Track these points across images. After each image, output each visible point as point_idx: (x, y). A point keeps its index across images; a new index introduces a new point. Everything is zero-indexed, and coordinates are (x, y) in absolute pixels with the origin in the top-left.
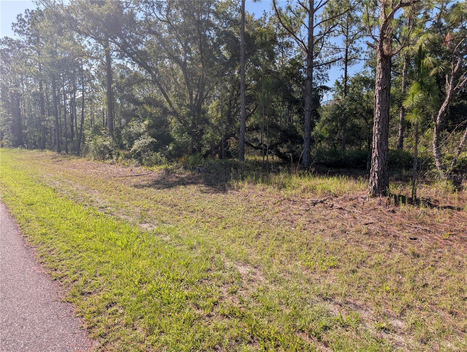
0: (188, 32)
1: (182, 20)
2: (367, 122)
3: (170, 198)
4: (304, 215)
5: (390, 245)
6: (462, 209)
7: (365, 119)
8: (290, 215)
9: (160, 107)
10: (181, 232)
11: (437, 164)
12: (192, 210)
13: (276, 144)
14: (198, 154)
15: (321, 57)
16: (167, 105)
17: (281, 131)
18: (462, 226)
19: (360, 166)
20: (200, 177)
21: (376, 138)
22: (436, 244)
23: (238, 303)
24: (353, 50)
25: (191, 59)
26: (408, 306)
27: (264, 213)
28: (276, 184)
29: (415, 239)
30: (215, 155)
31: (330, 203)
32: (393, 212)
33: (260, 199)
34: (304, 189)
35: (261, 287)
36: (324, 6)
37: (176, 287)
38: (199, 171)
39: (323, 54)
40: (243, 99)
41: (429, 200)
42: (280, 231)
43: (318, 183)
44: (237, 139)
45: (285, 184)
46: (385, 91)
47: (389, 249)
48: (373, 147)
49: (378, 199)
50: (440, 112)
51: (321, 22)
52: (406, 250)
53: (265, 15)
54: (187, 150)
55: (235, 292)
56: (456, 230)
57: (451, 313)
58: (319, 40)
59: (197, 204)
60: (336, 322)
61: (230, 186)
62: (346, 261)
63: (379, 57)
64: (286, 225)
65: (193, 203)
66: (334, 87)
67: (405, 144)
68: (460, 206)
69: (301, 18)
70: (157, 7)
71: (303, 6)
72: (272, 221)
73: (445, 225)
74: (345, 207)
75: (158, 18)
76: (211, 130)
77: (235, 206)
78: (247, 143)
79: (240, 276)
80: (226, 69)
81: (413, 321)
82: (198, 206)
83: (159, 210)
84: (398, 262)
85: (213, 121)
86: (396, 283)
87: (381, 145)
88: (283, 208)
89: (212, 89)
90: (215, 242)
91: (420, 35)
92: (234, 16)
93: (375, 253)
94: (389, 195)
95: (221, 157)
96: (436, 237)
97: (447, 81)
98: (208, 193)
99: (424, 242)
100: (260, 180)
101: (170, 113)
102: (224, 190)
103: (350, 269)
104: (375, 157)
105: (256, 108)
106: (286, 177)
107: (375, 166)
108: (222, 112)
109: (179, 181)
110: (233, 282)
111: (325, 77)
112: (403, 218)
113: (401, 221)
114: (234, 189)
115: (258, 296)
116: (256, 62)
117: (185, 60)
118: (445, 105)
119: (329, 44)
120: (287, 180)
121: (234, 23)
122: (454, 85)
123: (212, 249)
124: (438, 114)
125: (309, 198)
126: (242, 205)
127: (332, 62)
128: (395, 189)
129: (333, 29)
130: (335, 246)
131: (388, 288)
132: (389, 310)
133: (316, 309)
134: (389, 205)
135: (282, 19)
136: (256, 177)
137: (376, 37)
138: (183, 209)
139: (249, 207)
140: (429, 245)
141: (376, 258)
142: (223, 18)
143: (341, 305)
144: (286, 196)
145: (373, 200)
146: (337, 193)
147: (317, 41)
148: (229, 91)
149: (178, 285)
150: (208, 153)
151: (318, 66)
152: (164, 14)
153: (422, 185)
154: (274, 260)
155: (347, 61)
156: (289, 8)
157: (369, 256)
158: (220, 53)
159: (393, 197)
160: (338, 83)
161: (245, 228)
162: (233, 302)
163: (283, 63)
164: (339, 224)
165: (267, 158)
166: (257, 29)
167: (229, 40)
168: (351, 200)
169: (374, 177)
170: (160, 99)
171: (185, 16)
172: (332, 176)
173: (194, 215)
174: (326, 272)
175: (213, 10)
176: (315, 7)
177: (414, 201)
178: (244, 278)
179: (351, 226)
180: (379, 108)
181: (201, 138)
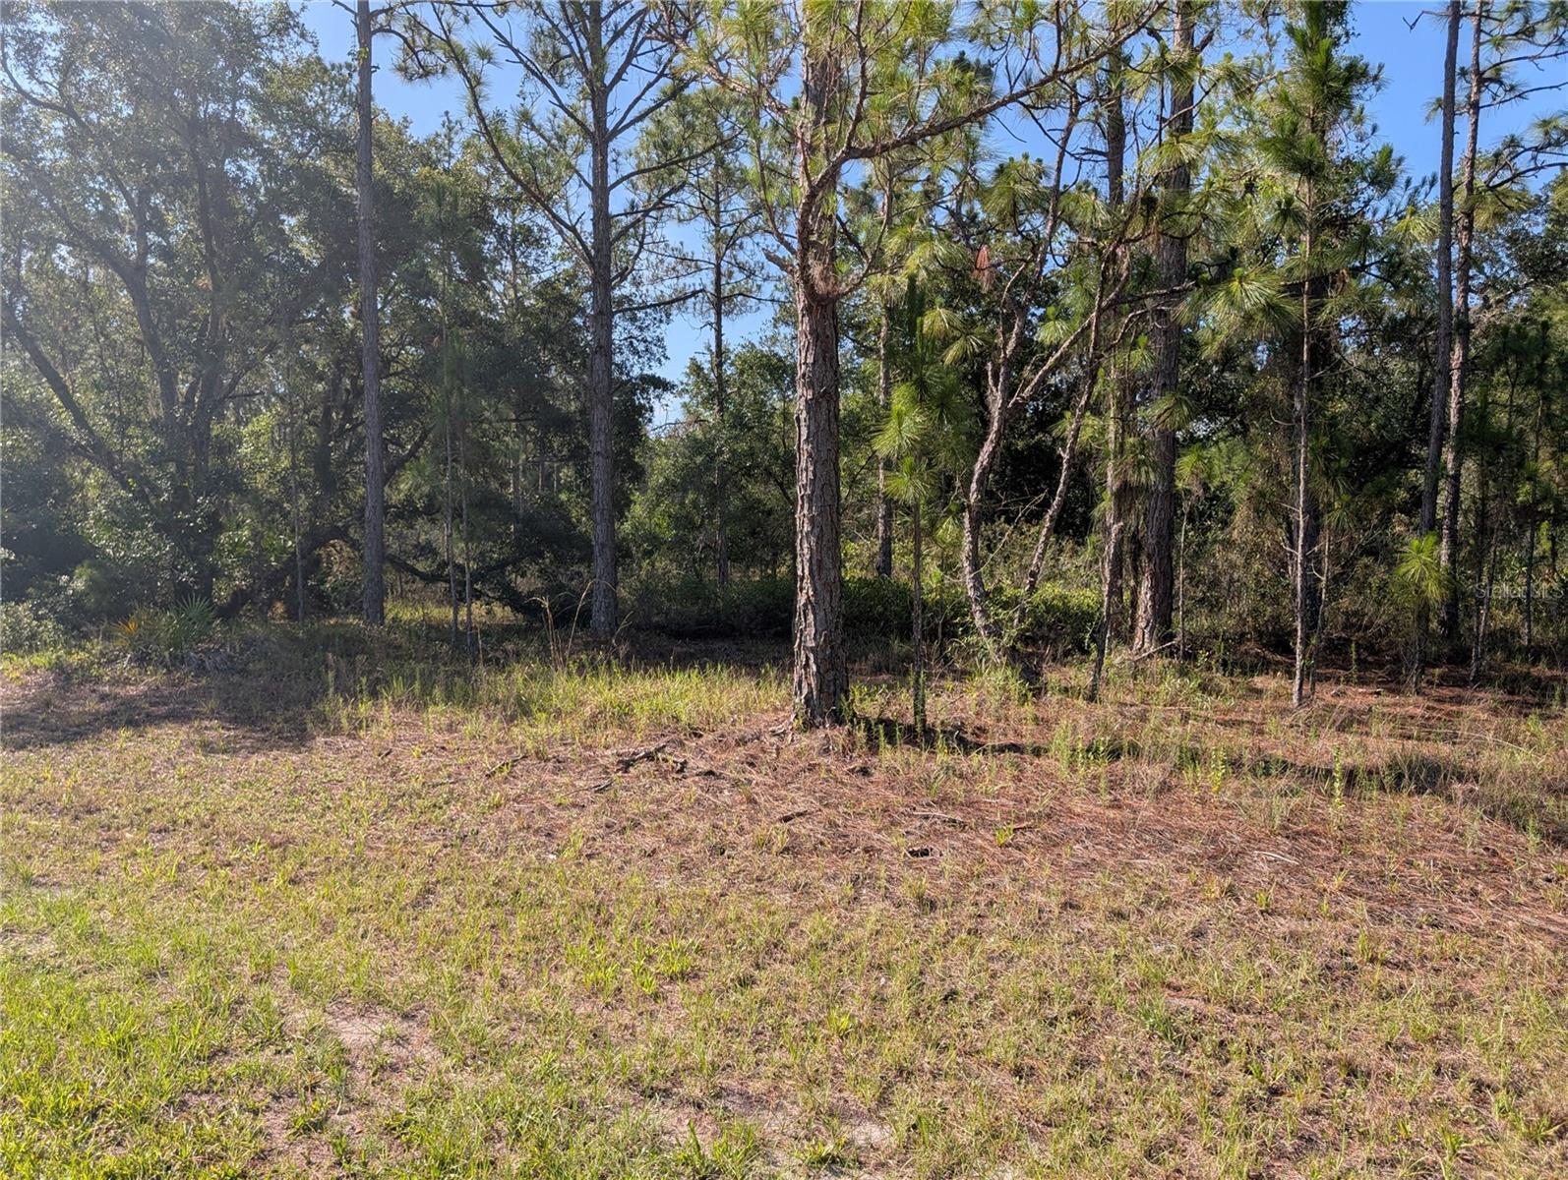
0: (151, 157)
1: (127, 111)
2: (785, 494)
3: (70, 782)
4: (592, 808)
5: (855, 881)
6: (1046, 751)
7: (781, 485)
8: (543, 810)
9: (33, 426)
10: (107, 915)
11: (979, 621)
12: (164, 823)
13: (501, 565)
14: (200, 605)
15: (637, 284)
16: (66, 420)
17: (516, 519)
18: (1046, 801)
19: (772, 631)
20: (205, 694)
21: (806, 545)
22: (981, 862)
23: (327, 1163)
24: (736, 269)
25: (167, 254)
26: (901, 1071)
27: (452, 810)
28: (497, 702)
29: (925, 853)
30: (270, 605)
31: (674, 757)
32: (865, 772)
33: (436, 762)
34: (594, 716)
35: (423, 1089)
36: (639, 125)
37: (68, 1143)
38: (201, 669)
39: (647, 274)
40: (374, 408)
41: (960, 728)
42: (506, 873)
43: (640, 692)
44: (354, 545)
45: (530, 701)
46: (824, 404)
47: (851, 893)
48: (799, 573)
49: (821, 734)
50: (977, 468)
51: (632, 174)
52: (900, 891)
53: (450, 129)
54: (153, 591)
55: (319, 1126)
56: (1030, 815)
57: (1017, 1072)
58: (627, 228)
59: (186, 797)
60: (680, 1168)
61: (325, 721)
62: (723, 949)
63: (802, 298)
64: (528, 849)
65: (171, 794)
66: (685, 380)
67: (898, 562)
68: (1042, 743)
69: (570, 152)
70: (17, 52)
71: (571, 115)
72: (479, 836)
73: (1004, 801)
74: (724, 767)
75: (20, 90)
76: (254, 514)
77: (339, 792)
78: (392, 559)
79: (344, 1058)
80: (308, 300)
81: (914, 1119)
82: (187, 804)
83: (17, 832)
84: (877, 932)
85: (260, 480)
86: (870, 1002)
87: (820, 568)
88: (520, 786)
89: (252, 365)
90: (251, 937)
91: (910, 242)
92: (337, 119)
93: (810, 911)
94: (852, 721)
95: (291, 614)
96: (979, 841)
97: (991, 382)
98: (235, 752)
99: (948, 861)
100: (437, 692)
101: (78, 450)
102: (299, 738)
103: (731, 976)
104: (805, 605)
105: (423, 439)
106: (532, 677)
107: (807, 631)
108: (294, 451)
109: (114, 713)
110: (314, 1087)
111: (655, 349)
112: (892, 788)
113: (885, 799)
114: (338, 731)
115: (406, 1125)
116: (420, 285)
117: (142, 256)
118: (988, 448)
119: (662, 245)
120: (535, 687)
121: (334, 142)
122: (1010, 391)
123: (236, 969)
124: (972, 473)
125: (609, 745)
126: (369, 788)
127: (677, 300)
128: (868, 701)
129: (673, 197)
130: (688, 902)
131: (844, 1022)
132: (845, 1094)
133: (618, 1132)
134: (852, 751)
135: (501, 149)
136: (423, 685)
137: (790, 240)
138: (126, 822)
139: (396, 793)
140: (960, 868)
141: (814, 925)
142: (290, 120)
143: (699, 1106)
144: (529, 745)
145: (804, 740)
146: (697, 722)
147: (624, 233)
148: (320, 378)
149: (75, 1134)
150: (240, 598)
151: (630, 309)
152: (51, 80)
153: (943, 683)
154: (478, 978)
155: (721, 303)
156: (525, 117)
157: (792, 925)
158: (282, 239)
159: (862, 725)
160: (696, 369)
161: (374, 873)
162: (309, 1163)
163: (516, 292)
164: (703, 827)
165: (470, 613)
166: (419, 171)
167: (317, 199)
168: (742, 742)
169: (807, 665)
170: (33, 395)
171: (135, 95)
172: (684, 669)
173: (170, 842)
174: (656, 996)
175: (253, 90)
176: (611, 123)
177: (921, 735)
178: (359, 1063)
179: (742, 829)
180: (810, 456)
181: (211, 543)
